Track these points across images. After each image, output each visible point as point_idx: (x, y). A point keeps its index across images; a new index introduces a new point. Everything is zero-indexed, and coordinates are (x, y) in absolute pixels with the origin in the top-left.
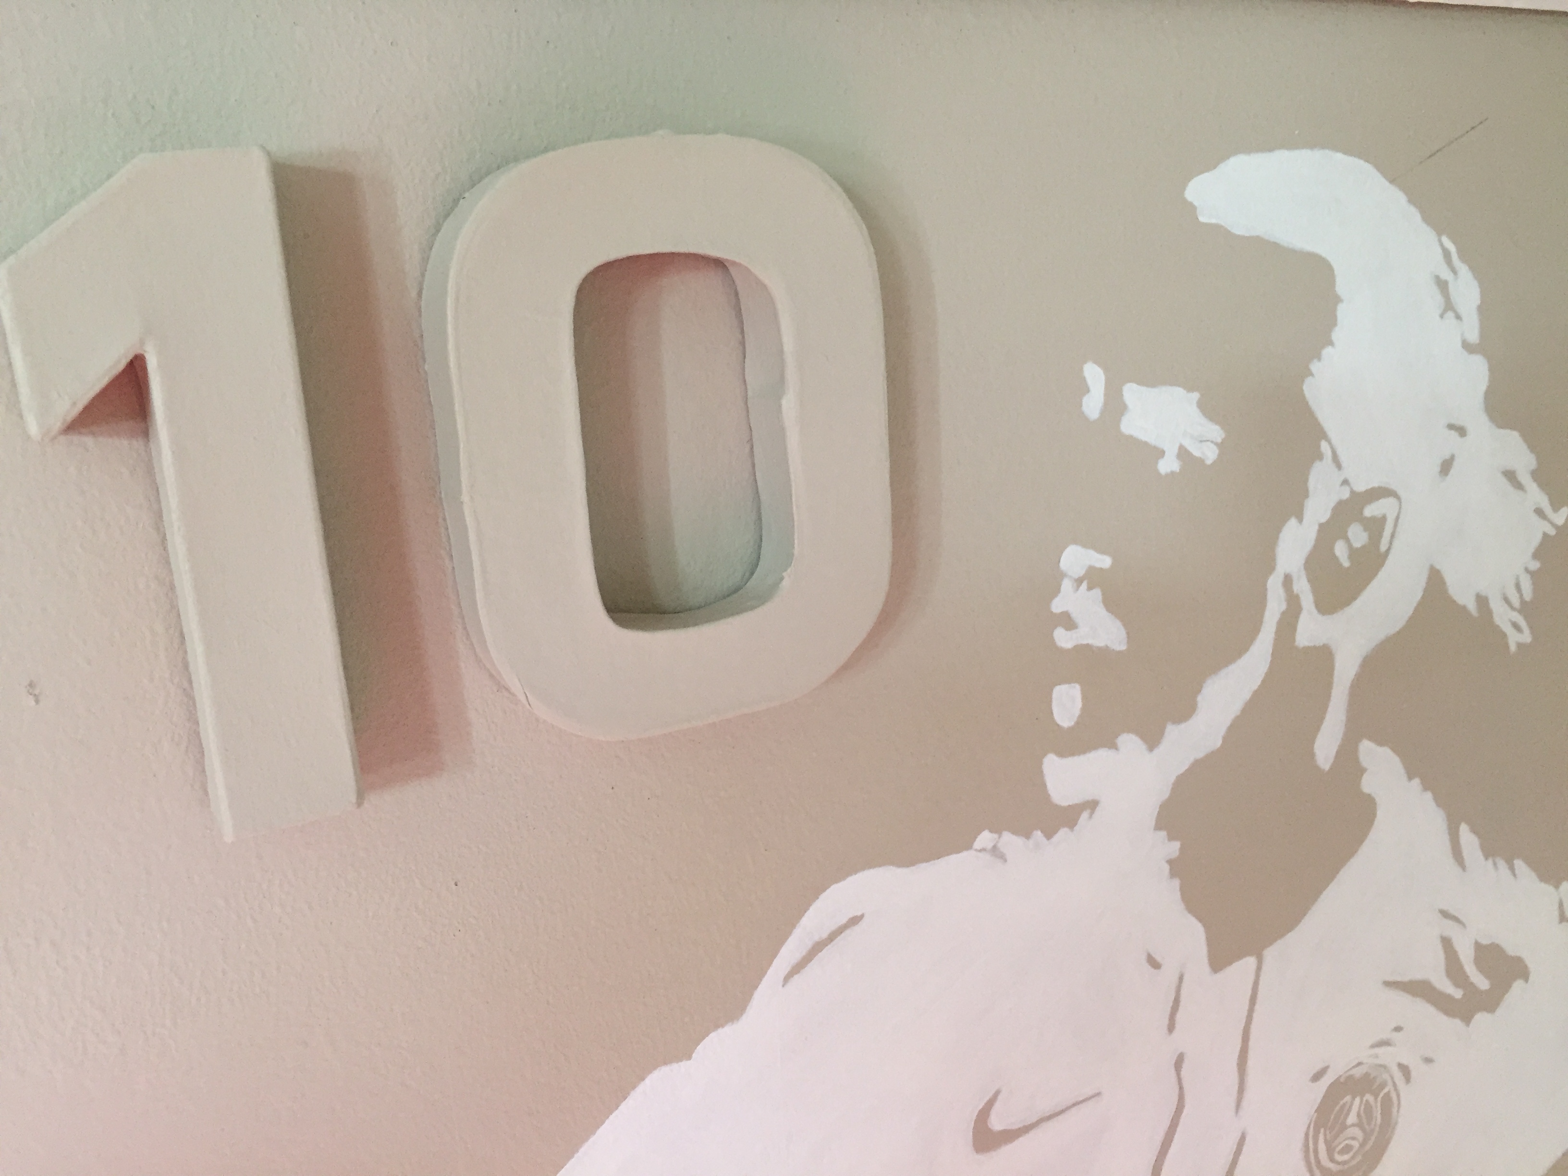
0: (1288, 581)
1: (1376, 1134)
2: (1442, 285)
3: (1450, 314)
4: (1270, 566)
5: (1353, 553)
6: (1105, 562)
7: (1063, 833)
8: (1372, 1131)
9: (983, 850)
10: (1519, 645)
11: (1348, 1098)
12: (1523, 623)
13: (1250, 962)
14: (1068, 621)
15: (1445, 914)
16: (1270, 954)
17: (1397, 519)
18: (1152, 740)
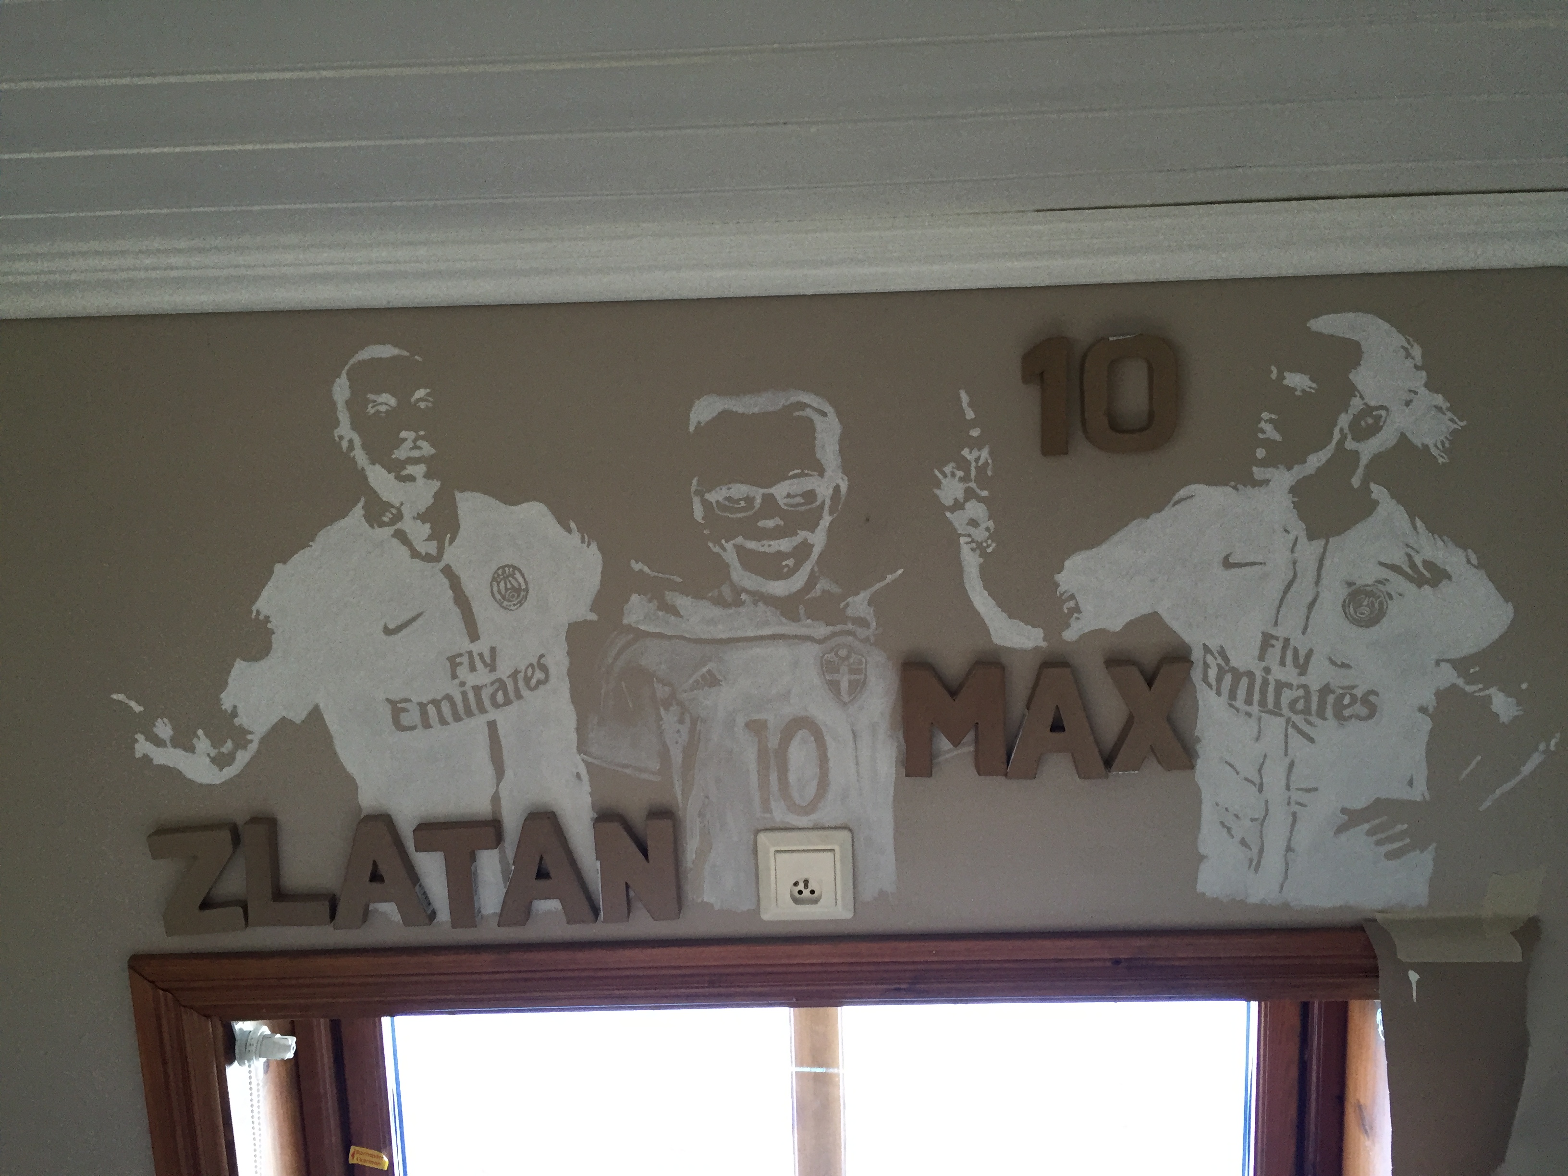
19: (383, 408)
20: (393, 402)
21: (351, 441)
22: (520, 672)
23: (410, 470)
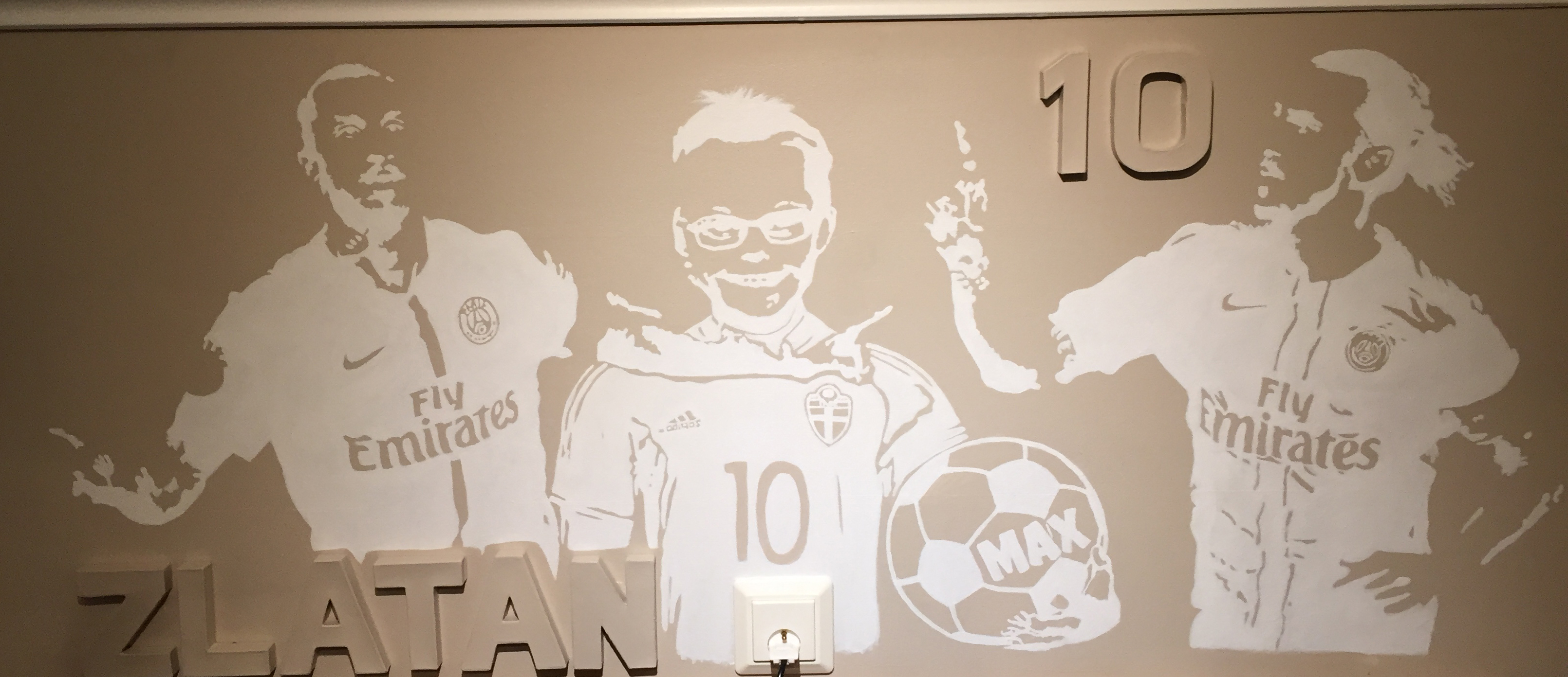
0: (1345, 169)
1: (1377, 359)
2: (1413, 88)
3: (1416, 97)
4: (1339, 163)
5: (1372, 164)
6: (1279, 155)
7: (1259, 227)
8: (1377, 356)
9: (1233, 226)
10: (1450, 206)
11: (1365, 341)
12: (1451, 198)
13: (1324, 283)
14: (1265, 169)
15: (1412, 290)
16: (1334, 282)
17: (1392, 156)
18: (1292, 207)
19: (350, 130)
20: (361, 124)
21: (315, 165)
22: (488, 409)
23: (377, 195)
